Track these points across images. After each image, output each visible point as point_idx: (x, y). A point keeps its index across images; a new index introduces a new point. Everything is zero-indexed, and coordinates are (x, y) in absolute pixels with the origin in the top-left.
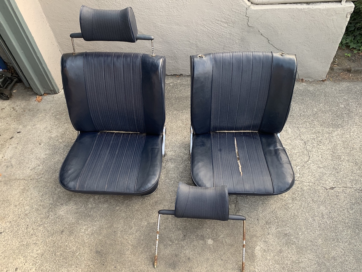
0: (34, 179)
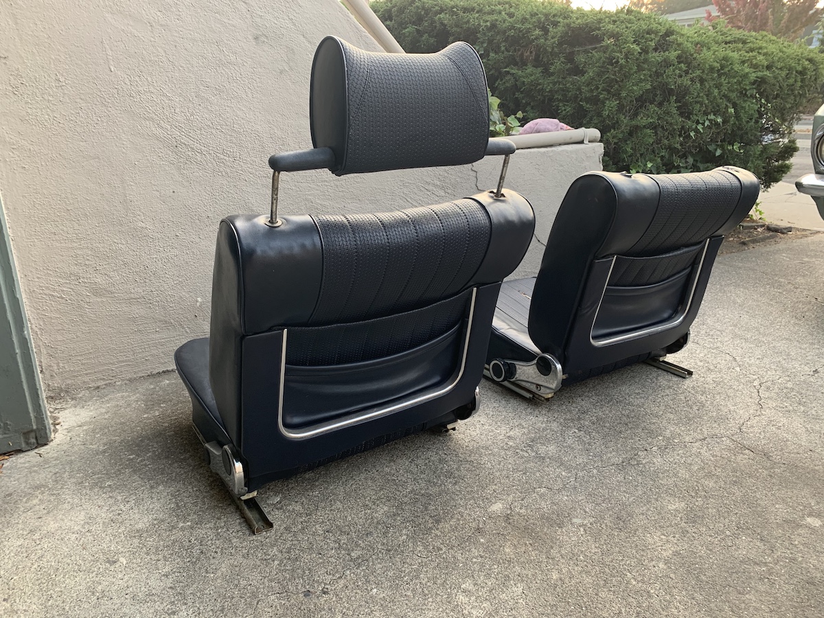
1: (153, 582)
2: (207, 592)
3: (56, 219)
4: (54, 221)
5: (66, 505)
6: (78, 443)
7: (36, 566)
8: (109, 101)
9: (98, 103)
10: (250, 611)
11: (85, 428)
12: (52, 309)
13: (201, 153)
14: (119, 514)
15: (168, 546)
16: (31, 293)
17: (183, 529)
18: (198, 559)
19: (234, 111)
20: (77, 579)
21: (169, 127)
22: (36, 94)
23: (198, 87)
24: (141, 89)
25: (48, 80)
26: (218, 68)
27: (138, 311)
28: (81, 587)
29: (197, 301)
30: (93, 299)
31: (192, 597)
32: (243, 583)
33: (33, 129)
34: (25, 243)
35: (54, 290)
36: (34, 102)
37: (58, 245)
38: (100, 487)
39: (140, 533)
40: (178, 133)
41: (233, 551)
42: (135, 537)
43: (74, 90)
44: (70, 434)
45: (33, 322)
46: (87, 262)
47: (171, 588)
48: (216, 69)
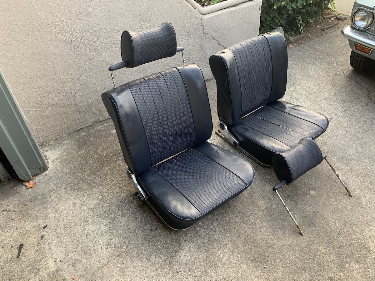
0: (120, 254)
1: (102, 228)
2: (120, 231)
3: (28, 82)
4: (27, 83)
5: (64, 198)
6: (59, 168)
7: (63, 224)
8: (40, 29)
9: (35, 31)
10: (135, 237)
11: (59, 160)
12: (34, 115)
13: (83, 43)
14: (83, 202)
15: (103, 214)
16: (24, 111)
17: (106, 207)
18: (114, 219)
19: (94, 22)
20: (78, 229)
21: (67, 35)
22: (8, 33)
23: (77, 14)
24: (52, 20)
25: (12, 25)
26: (84, 3)
27: (67, 109)
28: (80, 232)
29: (89, 102)
30: (49, 108)
31: (115, 233)
32: (130, 227)
33: (10, 48)
34: (18, 93)
35: (33, 108)
36: (8, 36)
37: (31, 91)
38: (73, 190)
39: (92, 209)
40: (72, 37)
41: (125, 215)
42: (91, 211)
43: (24, 27)
44: (54, 164)
45: (28, 121)
46: (44, 96)
47: (108, 230)
48: (84, 4)
